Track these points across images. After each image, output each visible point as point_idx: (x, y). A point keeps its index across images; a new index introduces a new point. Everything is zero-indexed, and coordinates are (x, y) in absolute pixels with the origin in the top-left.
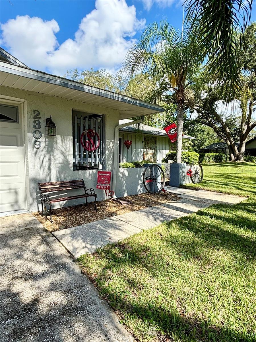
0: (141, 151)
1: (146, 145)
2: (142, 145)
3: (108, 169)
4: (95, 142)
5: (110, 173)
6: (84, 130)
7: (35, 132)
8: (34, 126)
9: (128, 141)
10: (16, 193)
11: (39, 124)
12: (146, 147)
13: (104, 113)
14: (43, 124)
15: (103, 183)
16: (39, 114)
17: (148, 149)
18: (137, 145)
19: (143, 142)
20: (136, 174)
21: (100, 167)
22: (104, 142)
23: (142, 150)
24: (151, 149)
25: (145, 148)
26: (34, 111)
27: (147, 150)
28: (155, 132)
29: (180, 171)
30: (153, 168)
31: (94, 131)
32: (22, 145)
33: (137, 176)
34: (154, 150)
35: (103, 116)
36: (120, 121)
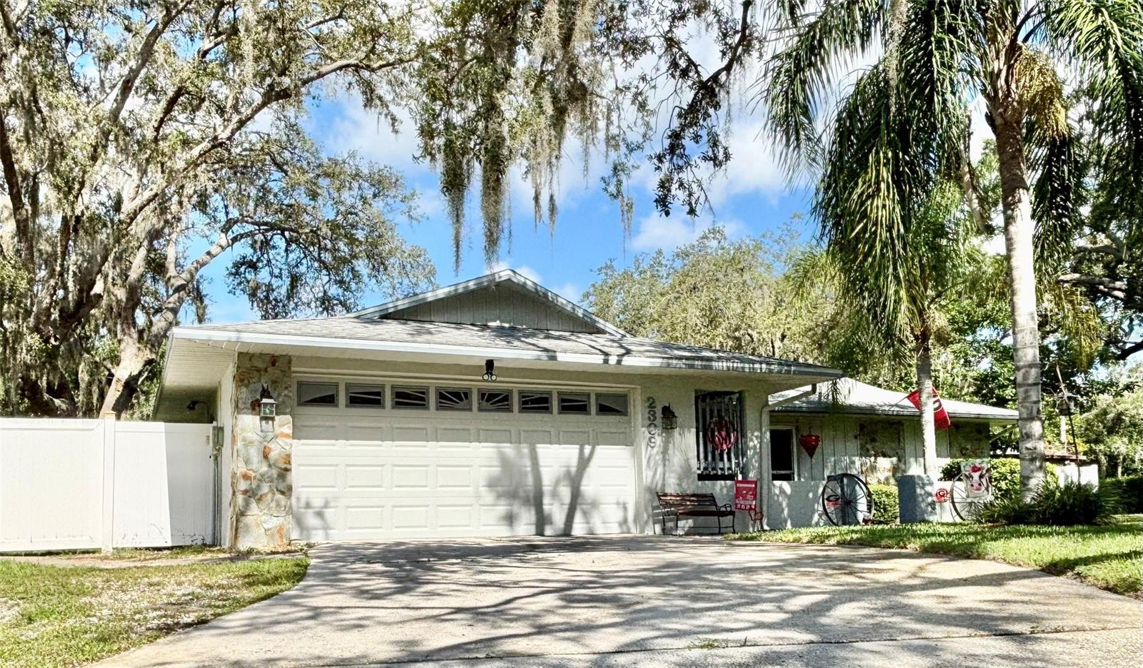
0: (853, 463)
1: (869, 446)
2: (854, 445)
3: (752, 475)
4: (728, 435)
5: (755, 483)
6: (711, 418)
7: (650, 425)
8: (649, 418)
9: (810, 436)
10: (625, 509)
11: (654, 415)
12: (868, 450)
13: (740, 389)
14: (659, 414)
15: (744, 498)
16: (654, 402)
17: (876, 456)
18: (840, 446)
19: (856, 437)
20: (809, 492)
21: (740, 477)
22: (744, 435)
23: (856, 459)
24: (884, 455)
25: (864, 453)
26: (649, 399)
27: (873, 459)
28: (887, 408)
29: (919, 491)
30: (845, 481)
31: (726, 418)
32: (632, 444)
33: (811, 495)
34: (895, 459)
35: (740, 393)
36: (770, 398)
